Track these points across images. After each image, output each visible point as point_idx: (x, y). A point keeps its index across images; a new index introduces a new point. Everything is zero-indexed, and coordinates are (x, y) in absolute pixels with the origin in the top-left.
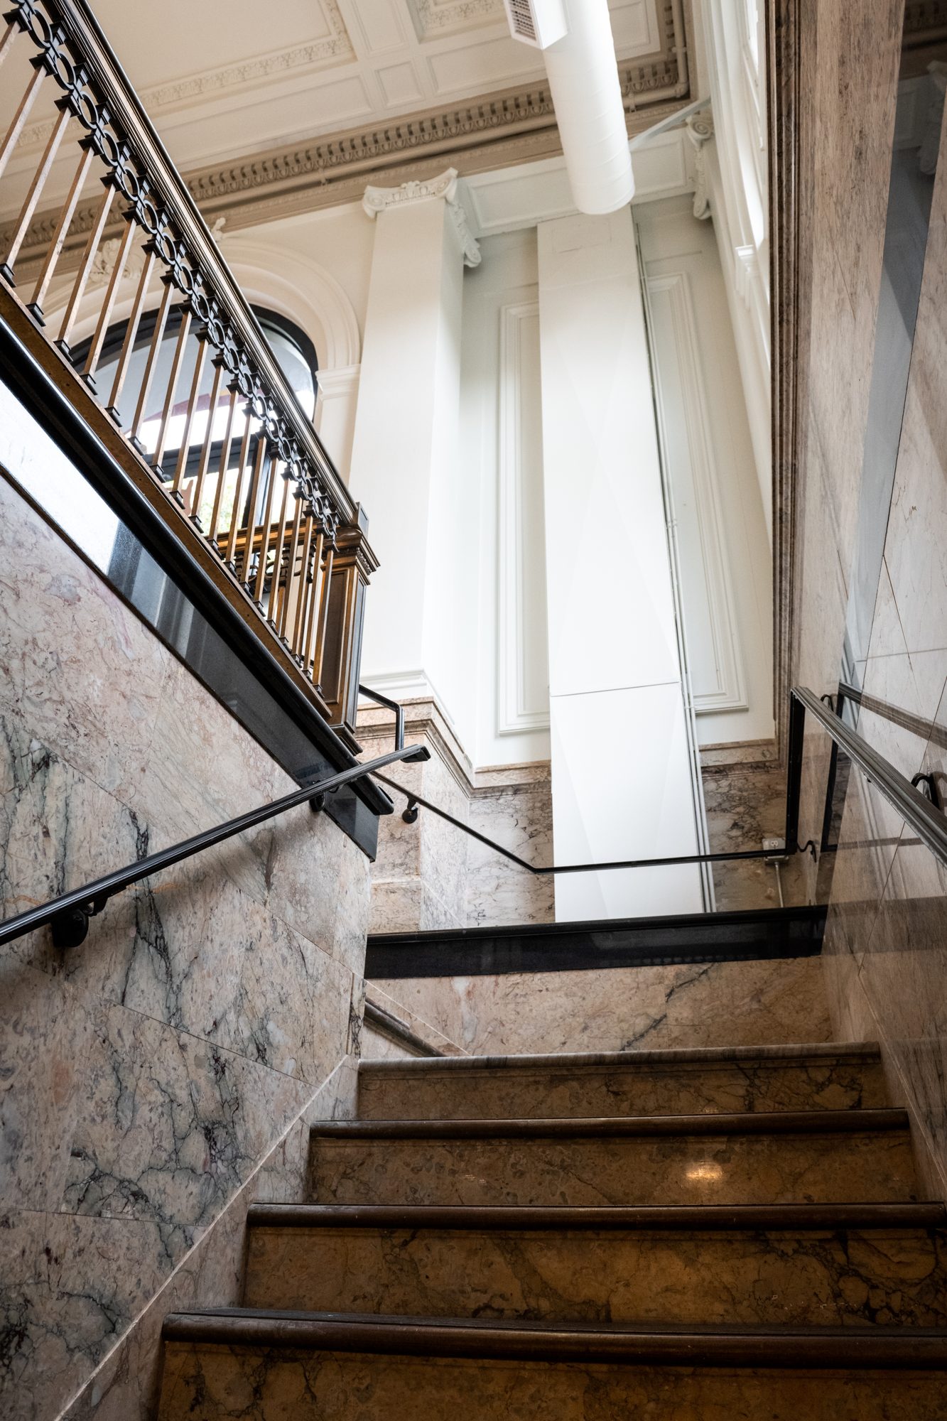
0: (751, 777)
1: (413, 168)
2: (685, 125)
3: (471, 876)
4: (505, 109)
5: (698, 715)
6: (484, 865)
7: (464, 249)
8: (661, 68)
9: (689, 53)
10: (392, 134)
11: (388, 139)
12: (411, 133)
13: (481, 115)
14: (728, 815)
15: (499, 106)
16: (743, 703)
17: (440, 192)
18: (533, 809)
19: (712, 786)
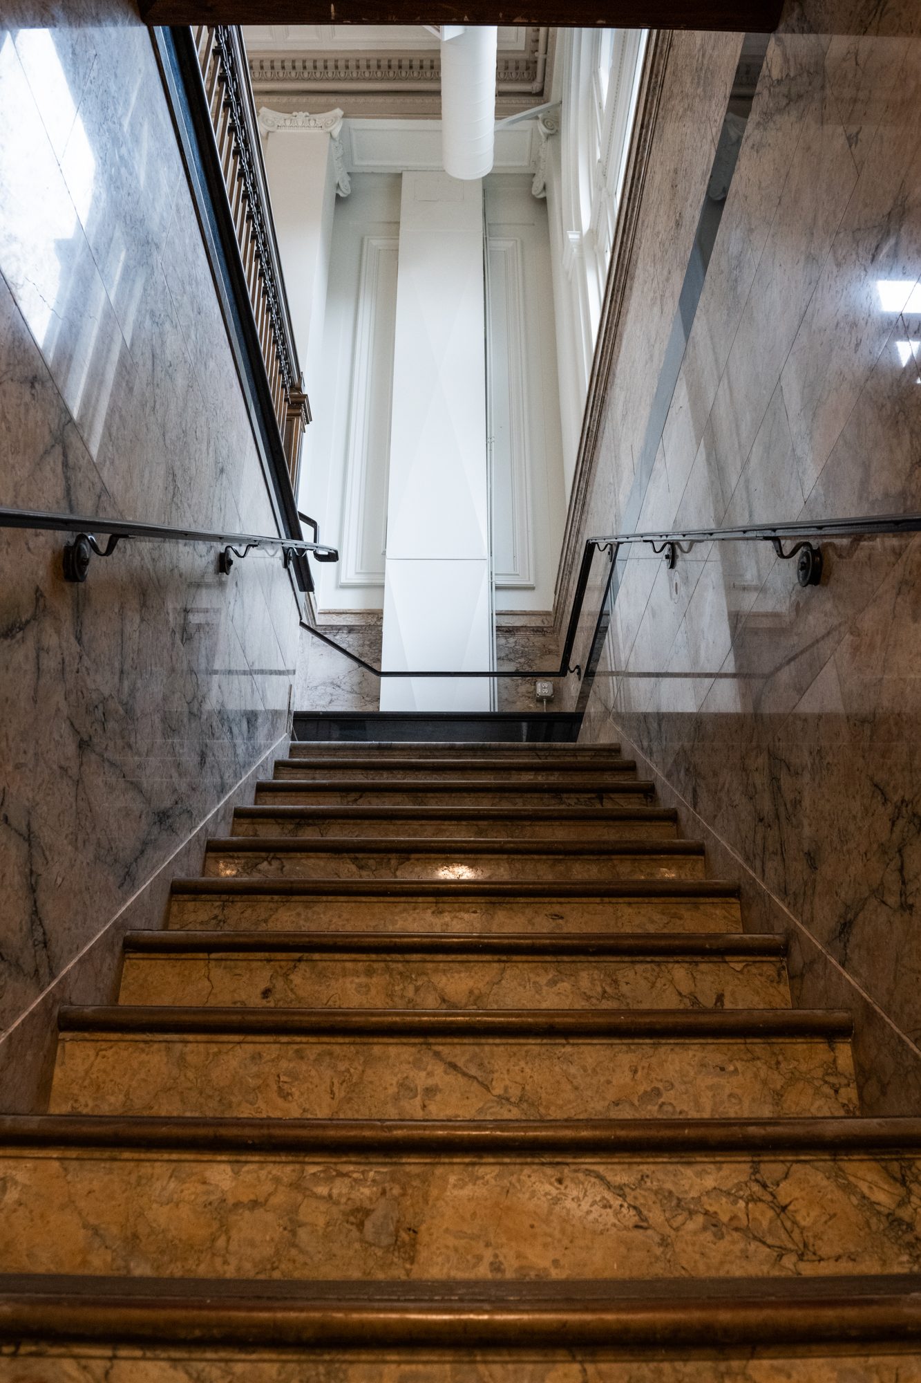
0: (532, 637)
1: (303, 99)
2: (537, 118)
3: (310, 692)
4: (390, 67)
5: (498, 588)
6: (321, 685)
7: (338, 180)
8: (523, 65)
9: (548, 60)
10: (288, 65)
11: (283, 68)
12: (305, 68)
13: (368, 67)
14: (513, 663)
15: (384, 63)
16: (531, 583)
17: (327, 127)
18: (363, 645)
19: (503, 641)
